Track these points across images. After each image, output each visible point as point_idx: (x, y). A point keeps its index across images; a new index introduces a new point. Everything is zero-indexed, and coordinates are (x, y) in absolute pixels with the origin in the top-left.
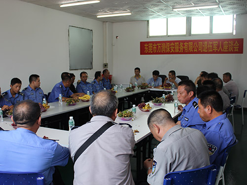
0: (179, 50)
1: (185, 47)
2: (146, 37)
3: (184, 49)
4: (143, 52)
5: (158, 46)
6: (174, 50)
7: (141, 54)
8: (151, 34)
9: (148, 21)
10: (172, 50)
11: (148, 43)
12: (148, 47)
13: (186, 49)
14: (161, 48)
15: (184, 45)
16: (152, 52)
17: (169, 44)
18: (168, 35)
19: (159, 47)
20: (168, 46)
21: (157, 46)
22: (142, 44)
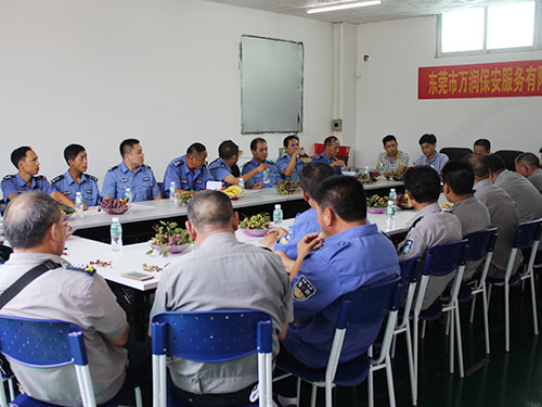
0: (514, 85)
1: (528, 79)
2: (434, 54)
3: (525, 84)
4: (424, 93)
5: (460, 76)
6: (500, 86)
7: (420, 98)
8: (445, 49)
9: (439, 17)
10: (496, 87)
11: (436, 70)
12: (436, 80)
13: (530, 84)
14: (469, 82)
15: (525, 75)
16: (445, 92)
17: (487, 71)
18: (488, 48)
19: (464, 79)
20: (487, 77)
21: (459, 78)
22: (424, 73)
